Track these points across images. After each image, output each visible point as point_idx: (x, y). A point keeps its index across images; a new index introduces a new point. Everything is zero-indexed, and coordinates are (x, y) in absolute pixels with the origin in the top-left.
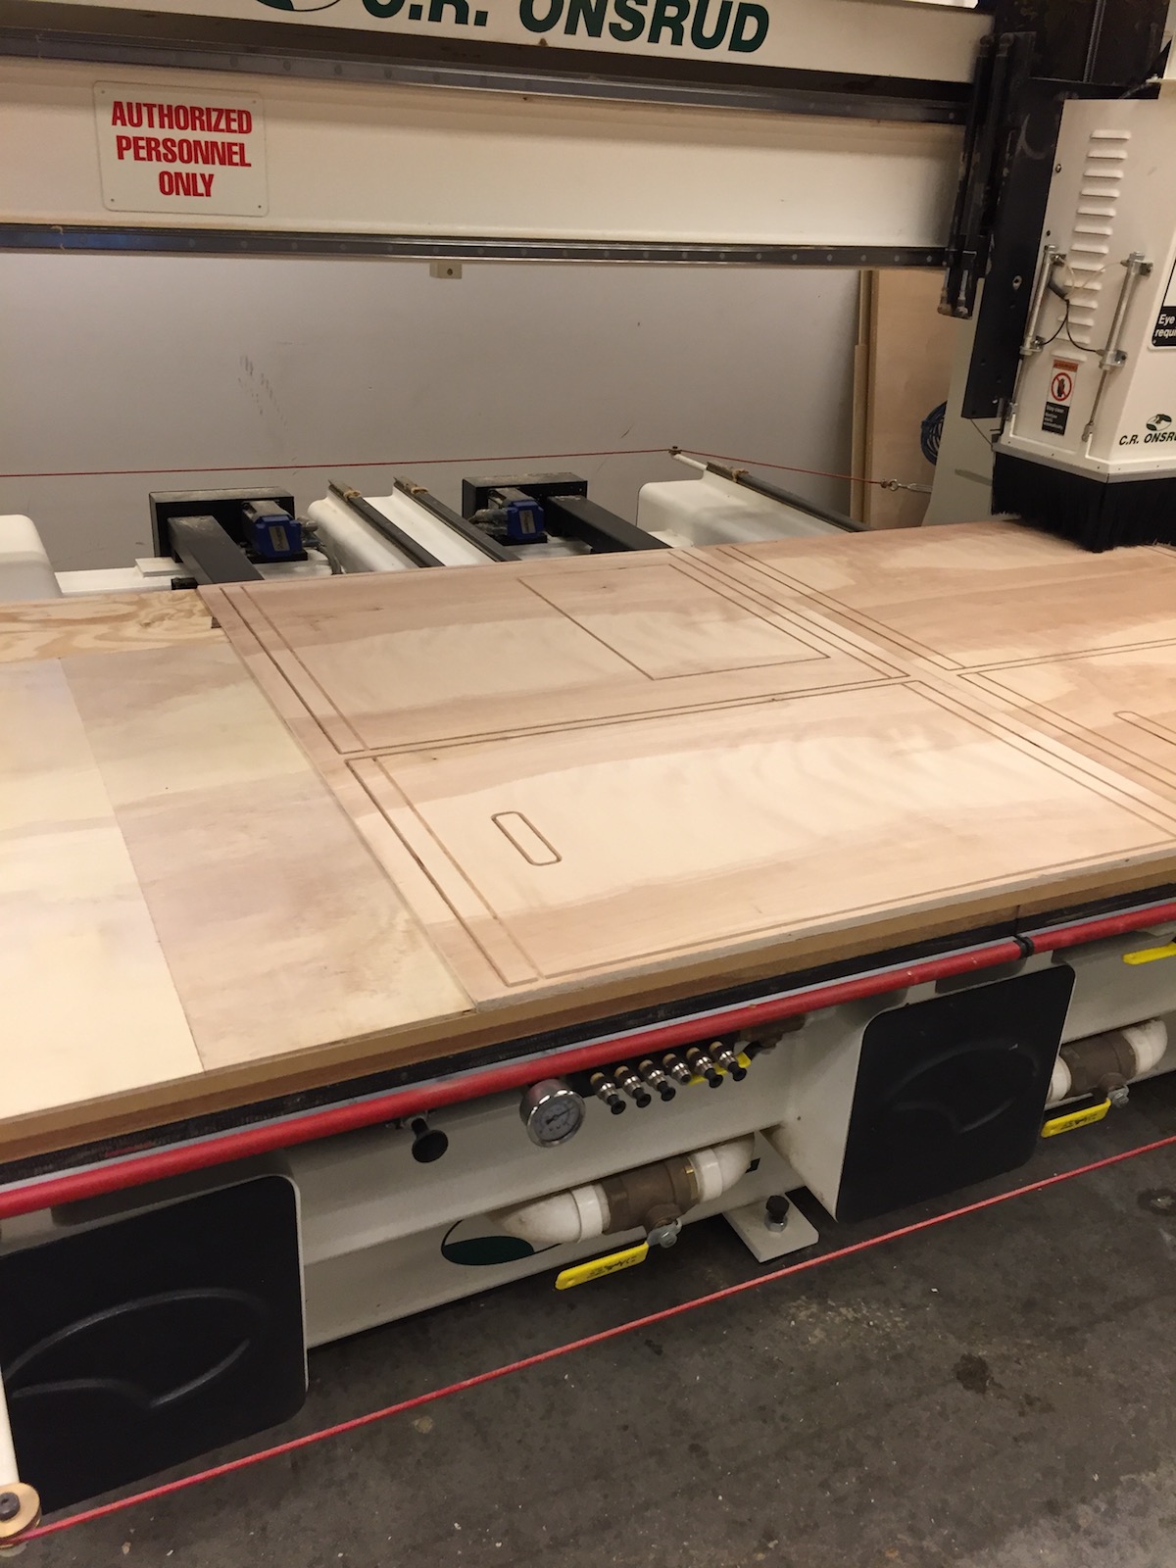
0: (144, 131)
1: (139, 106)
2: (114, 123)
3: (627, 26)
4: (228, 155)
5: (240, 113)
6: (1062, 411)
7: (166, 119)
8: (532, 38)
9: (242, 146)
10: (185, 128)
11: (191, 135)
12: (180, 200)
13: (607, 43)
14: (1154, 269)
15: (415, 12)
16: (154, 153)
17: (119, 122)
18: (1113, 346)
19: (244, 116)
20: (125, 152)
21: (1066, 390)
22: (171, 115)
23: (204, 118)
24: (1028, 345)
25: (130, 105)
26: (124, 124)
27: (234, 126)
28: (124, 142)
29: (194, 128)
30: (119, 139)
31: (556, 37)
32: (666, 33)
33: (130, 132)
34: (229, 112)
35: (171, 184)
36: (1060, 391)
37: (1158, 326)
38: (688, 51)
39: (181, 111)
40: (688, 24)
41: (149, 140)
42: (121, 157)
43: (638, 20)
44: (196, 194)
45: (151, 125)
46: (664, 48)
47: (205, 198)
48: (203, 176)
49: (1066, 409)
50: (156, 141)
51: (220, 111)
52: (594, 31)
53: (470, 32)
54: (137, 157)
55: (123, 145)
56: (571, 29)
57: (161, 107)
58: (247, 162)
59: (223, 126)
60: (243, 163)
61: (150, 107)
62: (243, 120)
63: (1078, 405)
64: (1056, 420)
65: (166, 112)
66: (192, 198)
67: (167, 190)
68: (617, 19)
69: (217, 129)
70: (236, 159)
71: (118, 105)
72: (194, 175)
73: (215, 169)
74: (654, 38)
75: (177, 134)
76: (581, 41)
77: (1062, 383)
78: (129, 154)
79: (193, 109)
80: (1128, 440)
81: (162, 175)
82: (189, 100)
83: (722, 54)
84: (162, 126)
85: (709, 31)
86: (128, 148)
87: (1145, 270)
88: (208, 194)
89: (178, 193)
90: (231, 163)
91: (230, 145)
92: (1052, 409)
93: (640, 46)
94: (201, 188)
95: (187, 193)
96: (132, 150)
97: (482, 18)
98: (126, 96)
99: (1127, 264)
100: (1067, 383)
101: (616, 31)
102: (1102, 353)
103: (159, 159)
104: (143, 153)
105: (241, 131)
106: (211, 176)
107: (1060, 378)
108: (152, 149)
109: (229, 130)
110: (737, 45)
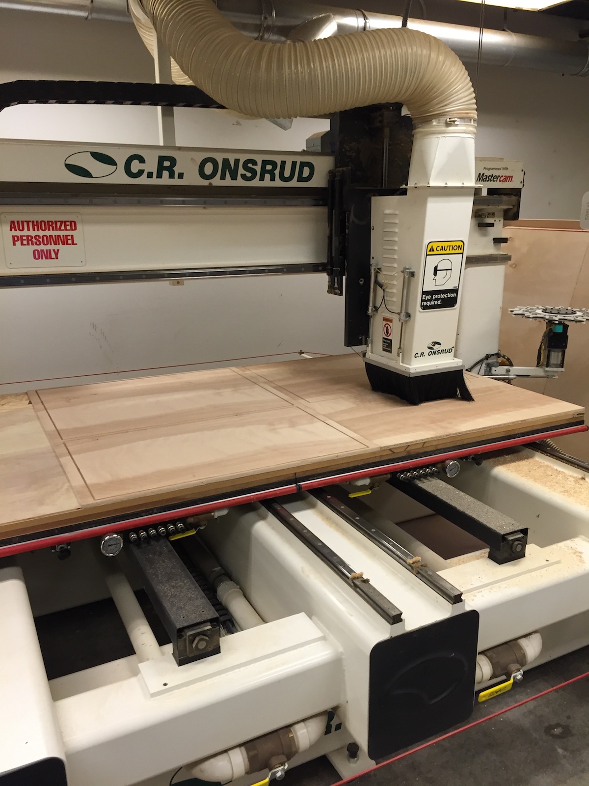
0: (25, 232)
1: (22, 222)
2: (11, 230)
3: (249, 175)
4: (65, 241)
5: (71, 222)
6: (389, 342)
7: (36, 227)
8: (206, 183)
9: (72, 236)
10: (45, 230)
11: (48, 233)
12: (43, 262)
13: (240, 182)
14: (416, 274)
15: (150, 175)
16: (30, 242)
17: (13, 229)
18: (403, 311)
19: (73, 223)
20: (16, 242)
21: (390, 332)
22: (38, 225)
23: (54, 225)
24: (370, 310)
25: (18, 222)
26: (16, 230)
27: (68, 228)
28: (16, 238)
29: (49, 230)
30: (13, 237)
31: (216, 181)
32: (267, 176)
33: (18, 233)
34: (65, 222)
35: (38, 255)
36: (387, 332)
37: (422, 301)
38: (278, 183)
39: (43, 223)
40: (277, 172)
41: (28, 236)
42: (14, 244)
43: (254, 173)
44: (51, 258)
45: (29, 230)
46: (267, 182)
47: (55, 260)
48: (54, 250)
49: (391, 340)
50: (31, 237)
51: (61, 222)
52: (234, 177)
53: (176, 182)
54: (22, 244)
55: (15, 239)
56: (223, 177)
57: (33, 222)
58: (75, 243)
59: (63, 228)
60: (73, 243)
61: (28, 222)
62: (73, 225)
63: (395, 338)
64: (387, 345)
65: (35, 224)
66: (49, 261)
67: (37, 257)
68: (244, 172)
69: (60, 229)
70: (70, 242)
71: (12, 222)
72: (50, 250)
73: (60, 247)
74: (262, 178)
75: (41, 233)
76: (228, 182)
77: (387, 328)
78: (18, 243)
79: (48, 222)
80: (419, 355)
81: (34, 251)
82: (46, 218)
83: (294, 183)
84: (34, 230)
85: (287, 174)
86: (18, 240)
87: (412, 274)
88: (57, 258)
89: (42, 259)
90: (67, 244)
91: (67, 236)
92: (385, 341)
93: (256, 183)
94: (53, 255)
95: (47, 258)
96: (19, 242)
97: (181, 176)
98: (16, 218)
99: (403, 272)
100: (389, 328)
101: (244, 177)
102: (399, 314)
103: (33, 244)
104: (25, 242)
105: (72, 229)
106: (58, 250)
107: (387, 326)
108: (30, 240)
109: (66, 229)
110: (300, 179)
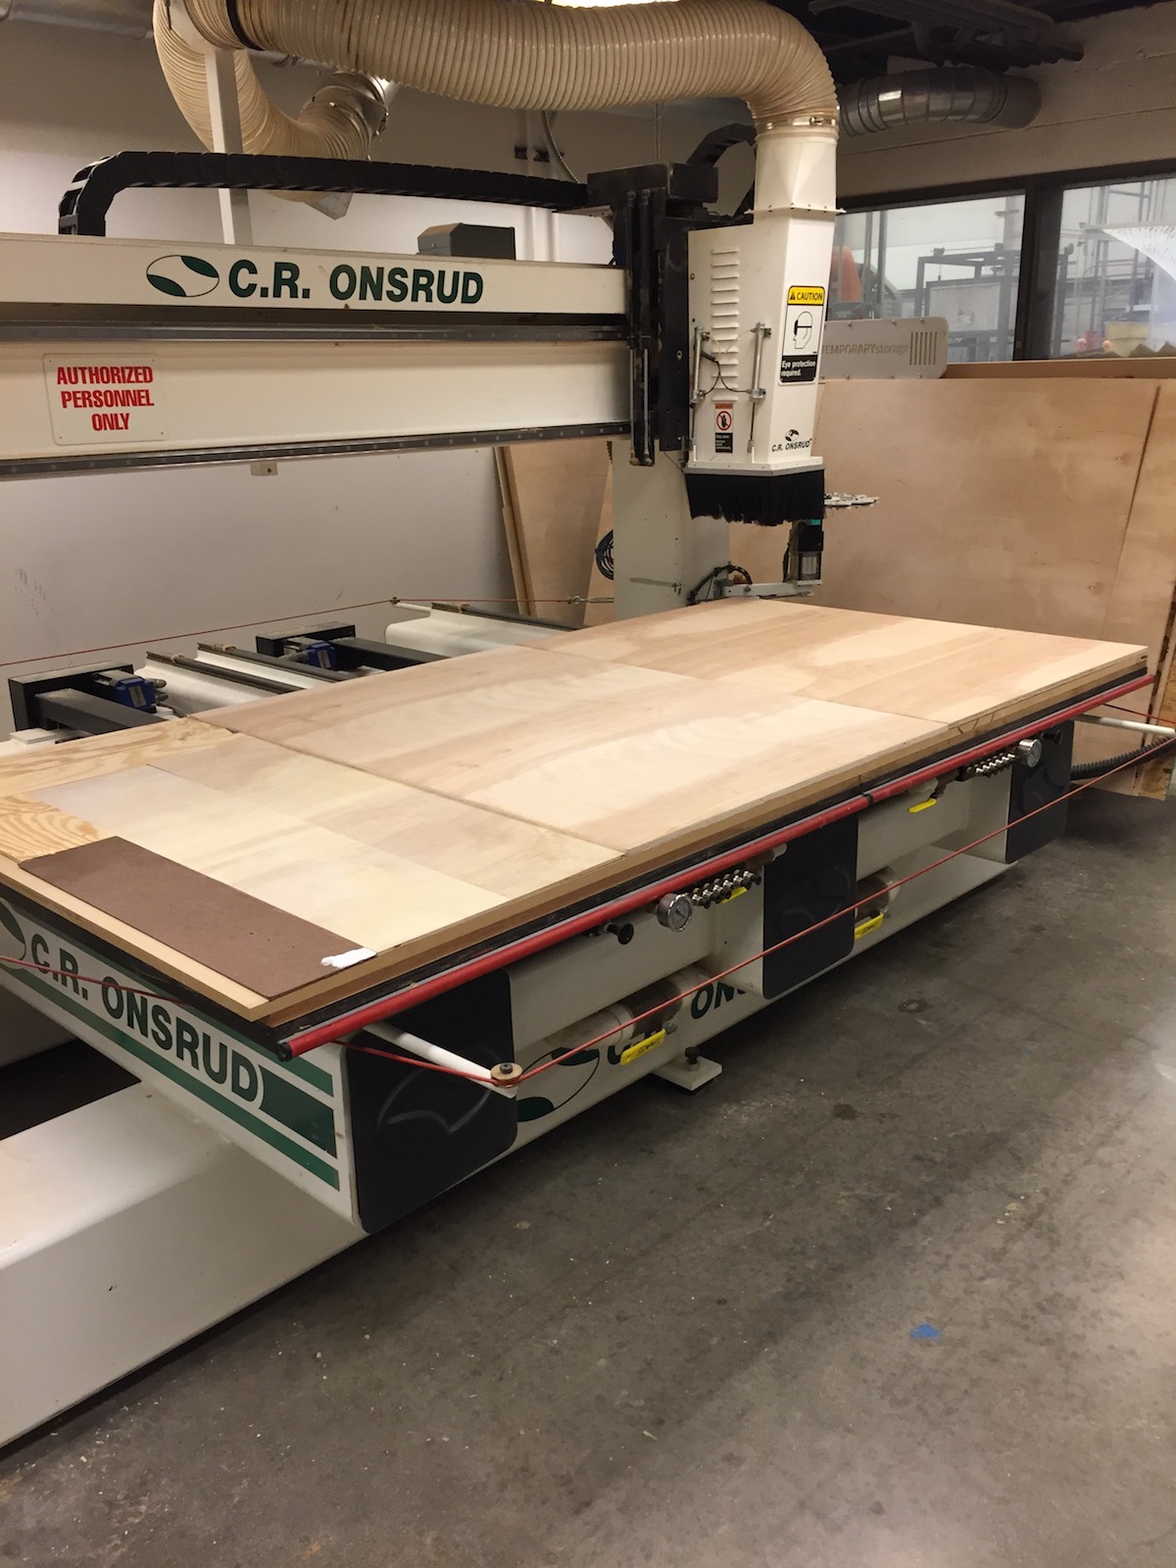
0: (80, 387)
1: (75, 369)
2: (59, 383)
3: (397, 292)
4: (139, 399)
5: (144, 368)
6: (727, 437)
7: (94, 377)
8: (340, 304)
9: (147, 391)
10: (108, 382)
11: (112, 387)
12: (108, 434)
13: (386, 304)
14: (772, 332)
16: (87, 402)
17: (62, 382)
18: (756, 386)
19: (147, 370)
20: (68, 403)
21: (728, 422)
22: (97, 374)
23: (120, 374)
24: (695, 397)
25: (69, 369)
26: (66, 383)
27: (141, 378)
29: (114, 382)
30: (63, 393)
31: (354, 302)
32: (422, 294)
33: (70, 388)
34: (136, 369)
35: (100, 423)
36: (724, 424)
37: (782, 369)
38: (436, 305)
39: (104, 371)
40: (434, 288)
41: (83, 393)
42: (65, 406)
43: (403, 287)
44: (118, 428)
45: (84, 382)
46: (422, 305)
47: (124, 430)
48: (122, 415)
49: (731, 435)
50: (89, 393)
51: (131, 369)
52: (378, 297)
53: (301, 303)
54: (76, 406)
55: (66, 397)
56: (363, 297)
57: (90, 369)
58: (151, 402)
59: (133, 378)
60: (149, 404)
61: (83, 369)
62: (147, 374)
63: (738, 431)
64: (725, 443)
65: (94, 372)
66: (115, 431)
67: (98, 427)
68: (391, 288)
69: (129, 382)
70: (144, 401)
71: (61, 370)
72: (116, 415)
73: (131, 409)
74: (415, 298)
75: (102, 387)
76: (369, 303)
77: (724, 419)
78: (71, 404)
79: (112, 369)
80: (776, 448)
81: (94, 417)
82: (109, 363)
83: (458, 306)
84: (92, 382)
85: (447, 291)
86: (69, 400)
87: (767, 333)
88: (127, 428)
89: (106, 429)
90: (141, 404)
91: (139, 391)
92: (720, 437)
93: (407, 305)
94: (121, 424)
95: (112, 428)
97: (307, 293)
98: (67, 363)
99: (755, 331)
100: (727, 417)
101: (390, 294)
102: (749, 392)
103: (91, 406)
104: (80, 402)
105: (146, 381)
106: (128, 415)
107: (722, 415)
108: (86, 399)
109: (138, 381)
110: (466, 299)
